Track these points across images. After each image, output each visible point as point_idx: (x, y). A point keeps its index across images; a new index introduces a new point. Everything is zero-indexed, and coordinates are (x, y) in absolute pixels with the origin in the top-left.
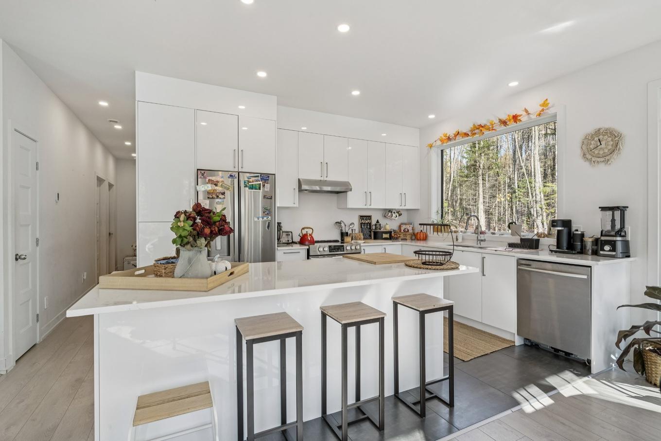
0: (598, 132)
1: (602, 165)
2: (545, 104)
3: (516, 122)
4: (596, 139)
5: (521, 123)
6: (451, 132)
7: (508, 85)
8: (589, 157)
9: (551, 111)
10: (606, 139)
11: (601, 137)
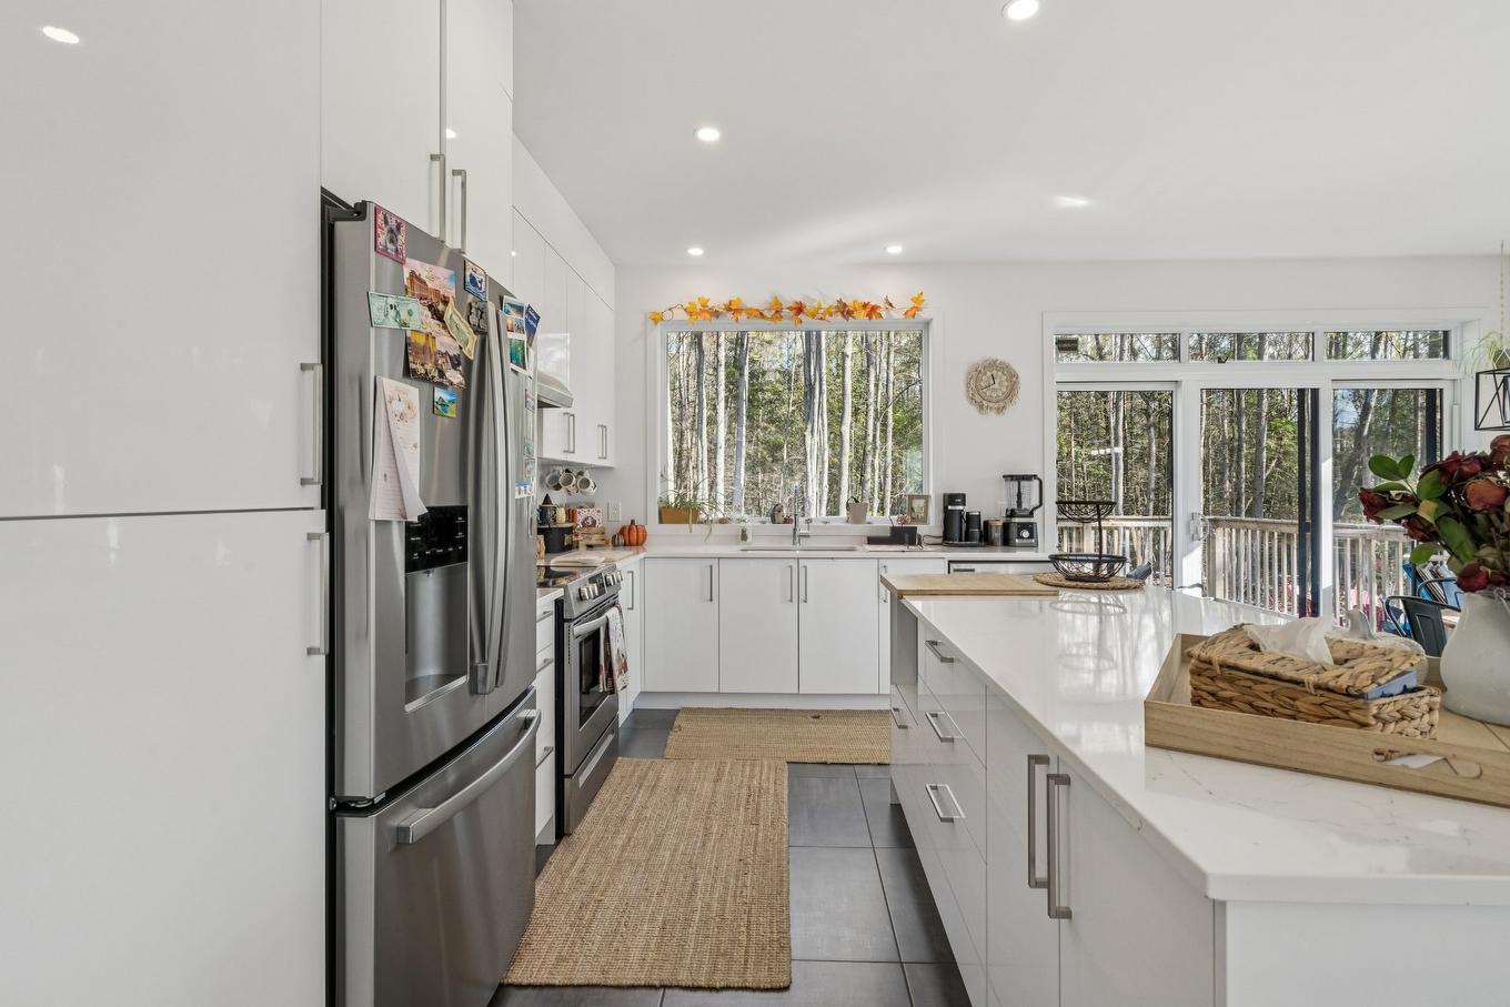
0: (992, 364)
1: (992, 414)
2: (918, 302)
3: (869, 316)
4: (989, 374)
5: (880, 320)
6: (717, 300)
7: (885, 249)
8: (978, 398)
9: (924, 315)
10: (1001, 378)
11: (995, 372)
